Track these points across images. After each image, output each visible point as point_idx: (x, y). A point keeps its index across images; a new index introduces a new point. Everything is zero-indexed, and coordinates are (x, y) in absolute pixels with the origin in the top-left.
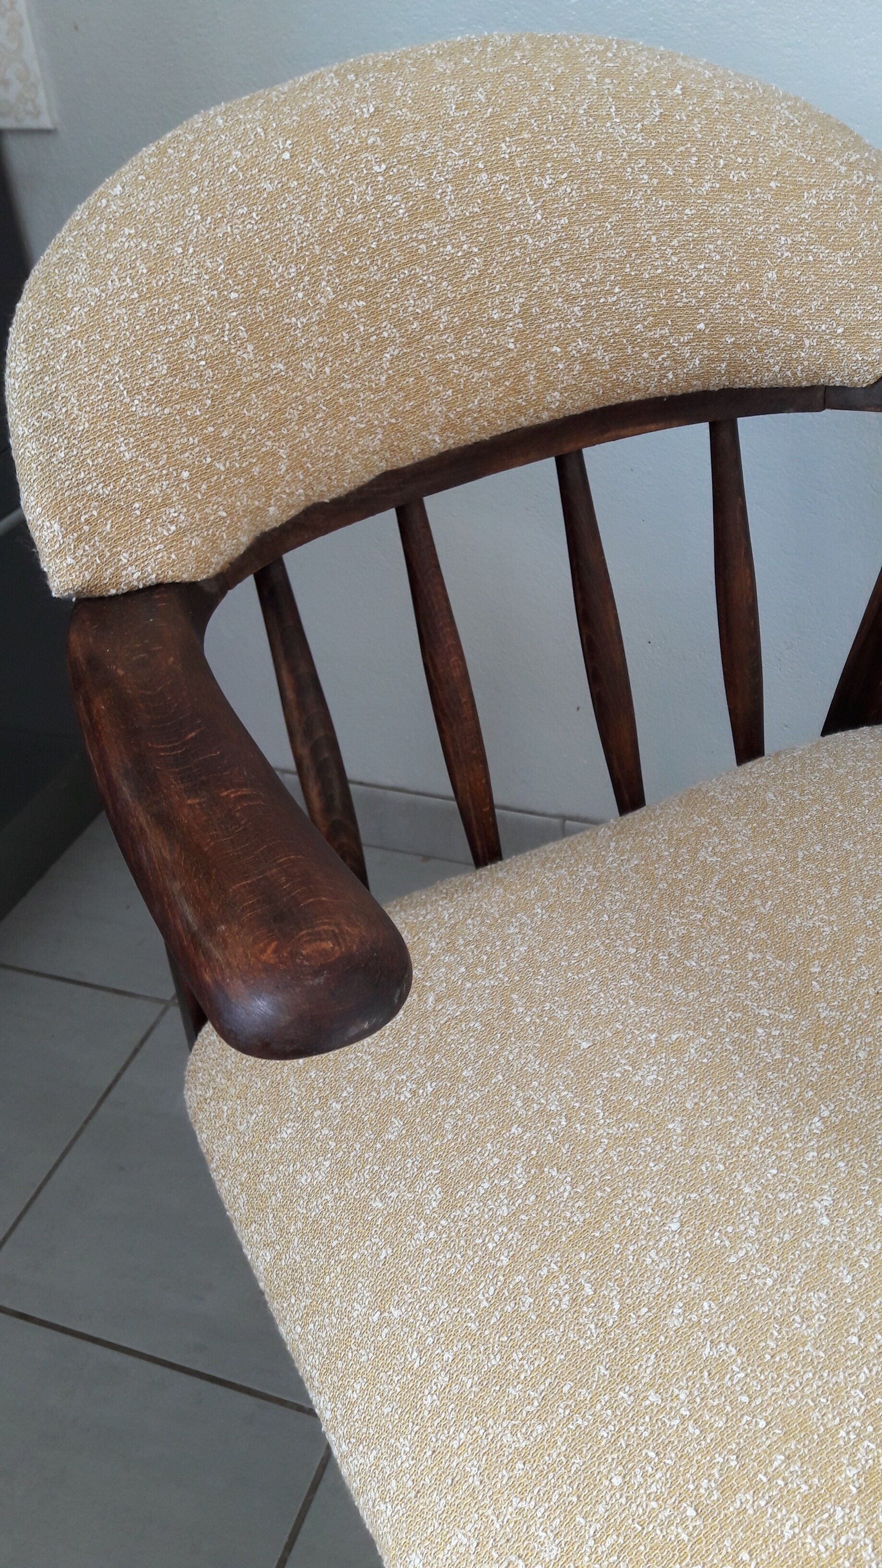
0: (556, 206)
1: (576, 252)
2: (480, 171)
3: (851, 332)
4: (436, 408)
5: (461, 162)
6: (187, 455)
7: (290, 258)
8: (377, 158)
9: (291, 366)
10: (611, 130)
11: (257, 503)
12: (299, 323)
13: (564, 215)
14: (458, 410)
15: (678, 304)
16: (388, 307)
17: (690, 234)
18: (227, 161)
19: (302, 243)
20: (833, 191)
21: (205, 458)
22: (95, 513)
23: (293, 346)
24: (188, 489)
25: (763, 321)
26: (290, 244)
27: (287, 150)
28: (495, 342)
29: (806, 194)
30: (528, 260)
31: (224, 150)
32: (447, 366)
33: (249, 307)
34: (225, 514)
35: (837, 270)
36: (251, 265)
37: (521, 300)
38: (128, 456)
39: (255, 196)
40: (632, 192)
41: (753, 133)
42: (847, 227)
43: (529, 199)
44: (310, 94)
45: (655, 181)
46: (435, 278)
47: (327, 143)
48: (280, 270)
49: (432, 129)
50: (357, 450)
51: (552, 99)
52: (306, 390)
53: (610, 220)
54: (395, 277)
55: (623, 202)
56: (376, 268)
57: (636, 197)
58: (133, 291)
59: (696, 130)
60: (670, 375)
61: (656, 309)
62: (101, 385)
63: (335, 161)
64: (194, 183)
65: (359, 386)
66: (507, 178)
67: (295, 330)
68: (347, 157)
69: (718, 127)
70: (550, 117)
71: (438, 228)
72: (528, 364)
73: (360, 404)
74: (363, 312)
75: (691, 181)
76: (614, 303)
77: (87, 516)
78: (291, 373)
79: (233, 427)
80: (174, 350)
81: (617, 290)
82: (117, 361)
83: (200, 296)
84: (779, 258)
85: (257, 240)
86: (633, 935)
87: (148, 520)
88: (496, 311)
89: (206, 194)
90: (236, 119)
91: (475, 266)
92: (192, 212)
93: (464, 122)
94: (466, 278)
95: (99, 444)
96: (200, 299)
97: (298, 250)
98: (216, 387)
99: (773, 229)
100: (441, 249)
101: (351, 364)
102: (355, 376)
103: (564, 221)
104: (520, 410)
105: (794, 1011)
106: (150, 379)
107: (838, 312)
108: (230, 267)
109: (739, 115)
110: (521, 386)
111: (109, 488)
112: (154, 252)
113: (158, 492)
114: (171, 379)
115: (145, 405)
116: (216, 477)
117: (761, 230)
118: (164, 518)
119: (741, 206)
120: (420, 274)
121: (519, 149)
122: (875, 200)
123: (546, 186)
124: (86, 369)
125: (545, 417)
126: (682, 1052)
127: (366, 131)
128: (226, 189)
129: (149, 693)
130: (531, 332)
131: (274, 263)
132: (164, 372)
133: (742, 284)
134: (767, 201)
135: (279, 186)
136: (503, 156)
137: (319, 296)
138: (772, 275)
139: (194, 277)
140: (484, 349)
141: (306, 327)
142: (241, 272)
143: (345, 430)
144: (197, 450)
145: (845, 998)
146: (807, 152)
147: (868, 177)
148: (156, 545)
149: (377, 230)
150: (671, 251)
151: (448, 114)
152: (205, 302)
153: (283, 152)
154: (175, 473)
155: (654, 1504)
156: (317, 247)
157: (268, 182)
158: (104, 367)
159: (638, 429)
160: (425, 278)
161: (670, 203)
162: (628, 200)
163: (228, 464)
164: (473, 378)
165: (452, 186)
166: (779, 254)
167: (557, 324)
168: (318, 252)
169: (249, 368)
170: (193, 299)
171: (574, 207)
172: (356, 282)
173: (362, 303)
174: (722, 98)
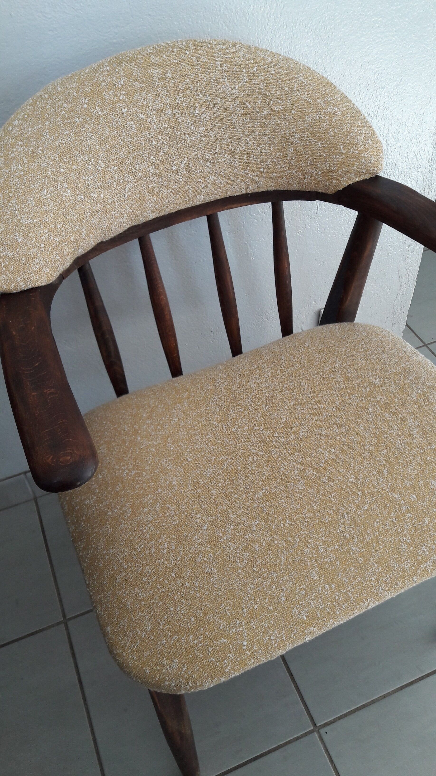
0: (200, 122)
1: (208, 141)
2: (168, 109)
3: (324, 174)
4: (150, 205)
5: (160, 105)
6: (43, 237)
7: (86, 152)
8: (124, 105)
9: (86, 196)
10: (225, 89)
11: (73, 250)
12: (89, 178)
13: (203, 126)
14: (159, 204)
15: (252, 161)
16: (128, 168)
17: (257, 133)
18: (61, 109)
19: (91, 145)
20: (319, 115)
21: (51, 237)
22: (7, 263)
23: (87, 188)
24: (44, 251)
25: (288, 168)
26: (85, 146)
27: (86, 103)
28: (174, 179)
29: (307, 116)
30: (188, 146)
31: (60, 103)
32: (154, 189)
33: (68, 174)
34: (59, 258)
35: (319, 149)
36: (70, 156)
37: (185, 162)
38: (20, 240)
39: (72, 125)
40: (232, 116)
41: (286, 89)
42: (324, 131)
43: (188, 120)
44: (97, 75)
45: (243, 111)
46: (148, 155)
47: (103, 99)
48: (81, 158)
49: (148, 91)
50: (116, 223)
51: (200, 75)
52: (93, 204)
53: (223, 127)
54: (131, 156)
55: (228, 120)
56: (122, 153)
57: (234, 118)
58: (21, 171)
59: (261, 87)
60: (250, 187)
61: (242, 163)
62: (8, 212)
63: (106, 108)
64: (47, 120)
65: (116, 200)
66: (179, 112)
67: (88, 181)
68: (111, 106)
69: (271, 86)
70: (198, 83)
71: (149, 134)
72: (188, 186)
73: (116, 207)
74: (117, 171)
75: (258, 110)
76: (225, 161)
77: (4, 264)
78: (86, 199)
79: (62, 223)
80: (37, 196)
81: (226, 156)
82: (15, 202)
83: (48, 172)
84: (294, 143)
85: (72, 145)
86: (216, 416)
87: (28, 265)
88: (174, 167)
89: (52, 125)
90: (66, 87)
91: (165, 149)
92: (46, 134)
93: (162, 87)
94: (161, 154)
95: (8, 236)
96: (48, 173)
97: (89, 148)
98: (55, 208)
99: (292, 131)
100: (151, 143)
101: (112, 192)
102: (114, 196)
103: (203, 128)
104: (186, 202)
105: (264, 451)
106: (28, 208)
107: (319, 165)
108: (61, 158)
109: (281, 81)
110: (186, 194)
111: (12, 253)
112: (30, 153)
113: (31, 253)
114: (36, 208)
115: (26, 219)
116: (55, 244)
117: (287, 131)
118: (34, 263)
119: (279, 121)
120: (141, 154)
121: (184, 99)
122: (337, 118)
123: (196, 114)
124: (3, 206)
125: (198, 203)
126: (222, 465)
127: (120, 93)
128: (60, 122)
129: (24, 344)
130: (189, 174)
131: (79, 154)
132: (34, 205)
133: (279, 153)
134: (290, 119)
135: (82, 120)
136: (178, 102)
137: (98, 167)
138: (292, 150)
139: (46, 163)
140: (169, 182)
141: (92, 180)
142: (65, 160)
143: (110, 217)
144: (47, 235)
145: (283, 448)
146: (309, 97)
147: (334, 109)
148: (31, 274)
149: (123, 137)
150: (249, 140)
151: (155, 84)
152: (50, 174)
153: (84, 104)
154: (38, 245)
155: (182, 617)
156: (97, 146)
157: (78, 118)
158: (10, 204)
159: (239, 205)
160: (144, 155)
161: (249, 120)
162: (231, 119)
163: (60, 238)
164: (165, 192)
165: (156, 116)
166: (295, 141)
167: (200, 171)
168: (97, 149)
169: (68, 199)
170: (45, 173)
171: (207, 123)
172: (113, 160)
173: (116, 168)
174: (274, 73)
